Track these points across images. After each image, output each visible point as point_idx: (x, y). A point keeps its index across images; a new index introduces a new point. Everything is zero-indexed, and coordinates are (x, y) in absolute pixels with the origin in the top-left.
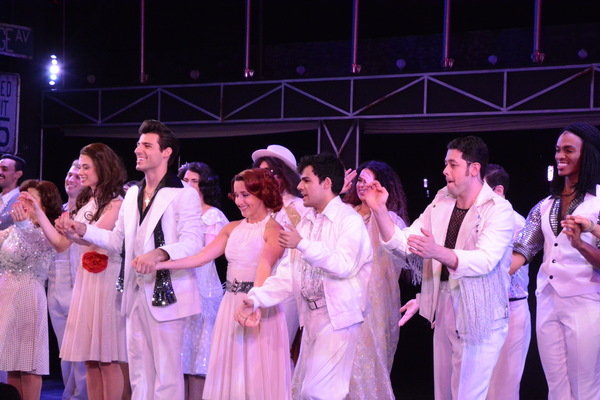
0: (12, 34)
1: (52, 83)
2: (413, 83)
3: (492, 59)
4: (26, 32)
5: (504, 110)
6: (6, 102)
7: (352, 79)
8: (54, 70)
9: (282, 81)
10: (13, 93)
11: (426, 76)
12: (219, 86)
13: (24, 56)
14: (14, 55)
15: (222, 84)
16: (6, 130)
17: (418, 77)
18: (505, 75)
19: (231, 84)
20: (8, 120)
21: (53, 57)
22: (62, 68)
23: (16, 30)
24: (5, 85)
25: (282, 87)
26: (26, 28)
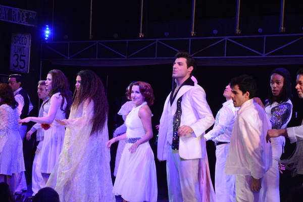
0: (28, 15)
1: (46, 39)
2: (220, 41)
3: (260, 30)
4: (34, 14)
5: (264, 56)
6: (24, 47)
7: (190, 39)
8: (47, 32)
9: (157, 40)
10: (28, 43)
11: (226, 38)
12: (126, 42)
13: (33, 26)
14: (28, 25)
15: (127, 40)
16: (24, 61)
17: (223, 39)
18: (265, 38)
19: (132, 40)
20: (25, 56)
21: (47, 26)
22: (51, 32)
23: (29, 13)
24: (24, 39)
25: (156, 42)
26: (34, 12)
